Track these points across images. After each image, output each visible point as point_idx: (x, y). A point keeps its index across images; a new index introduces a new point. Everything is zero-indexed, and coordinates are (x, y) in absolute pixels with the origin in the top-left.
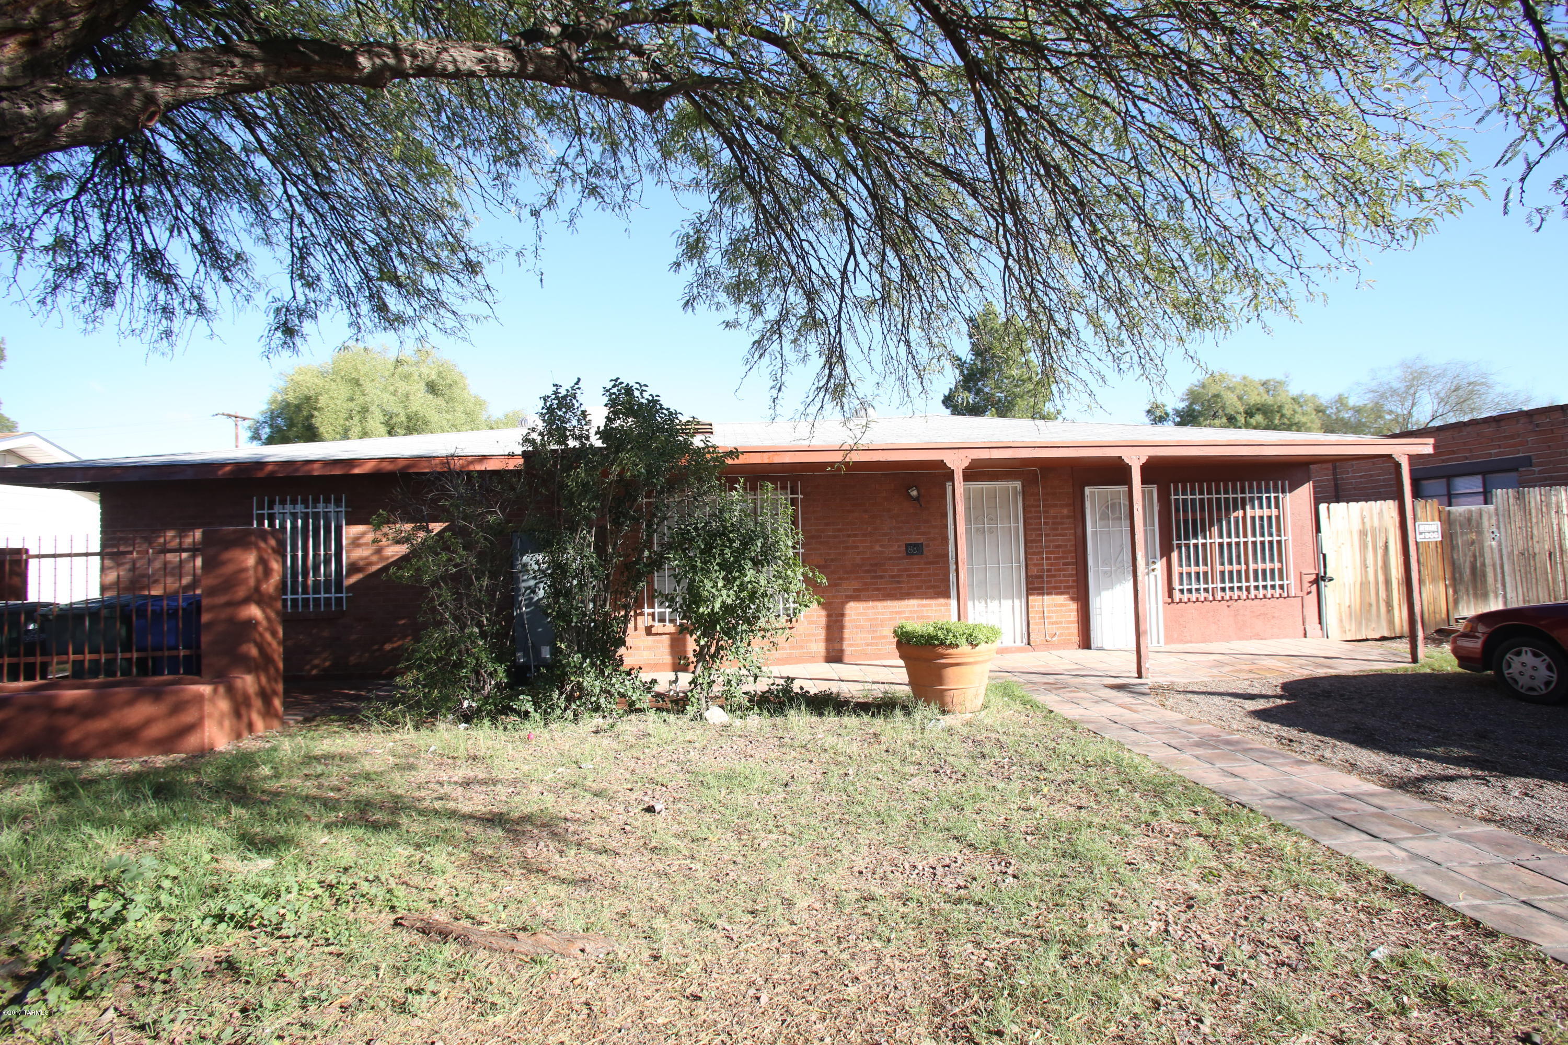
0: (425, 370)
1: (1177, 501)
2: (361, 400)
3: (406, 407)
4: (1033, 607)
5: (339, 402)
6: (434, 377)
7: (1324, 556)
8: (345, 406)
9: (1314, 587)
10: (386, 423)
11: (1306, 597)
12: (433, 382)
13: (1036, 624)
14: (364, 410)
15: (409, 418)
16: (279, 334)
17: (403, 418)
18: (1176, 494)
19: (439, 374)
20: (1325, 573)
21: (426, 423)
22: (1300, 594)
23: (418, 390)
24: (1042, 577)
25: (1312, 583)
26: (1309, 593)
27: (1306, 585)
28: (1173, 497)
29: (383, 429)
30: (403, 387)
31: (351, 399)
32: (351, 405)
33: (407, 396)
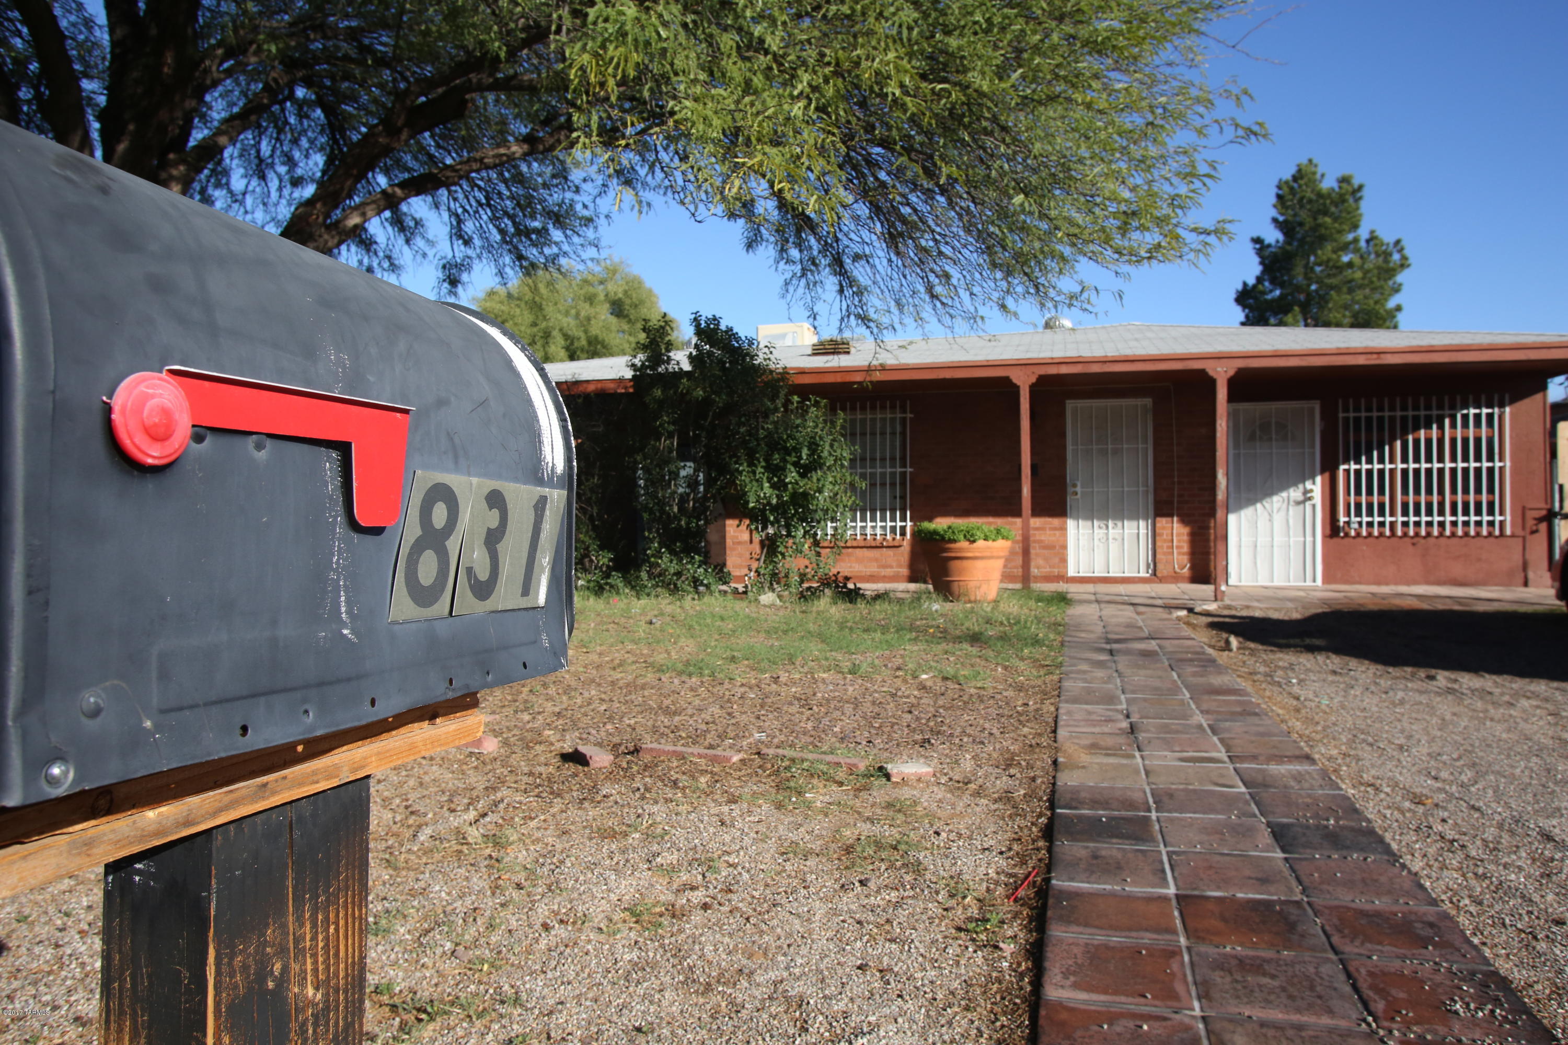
0: (611, 287)
1: (1346, 420)
2: (544, 325)
3: (586, 332)
4: (1161, 535)
5: (523, 328)
6: (620, 295)
7: (1561, 487)
8: (529, 331)
9: (1543, 527)
10: (567, 349)
11: (1529, 537)
12: (620, 299)
13: (1164, 554)
14: (547, 335)
15: (590, 343)
16: (446, 285)
17: (584, 342)
18: (1346, 410)
19: (626, 292)
20: (1561, 507)
21: (604, 347)
22: (1521, 533)
23: (603, 313)
24: (1172, 503)
25: (1540, 520)
26: (1533, 532)
27: (1530, 523)
28: (1341, 415)
29: (563, 353)
30: (585, 309)
31: (534, 324)
32: (535, 329)
33: (589, 319)
